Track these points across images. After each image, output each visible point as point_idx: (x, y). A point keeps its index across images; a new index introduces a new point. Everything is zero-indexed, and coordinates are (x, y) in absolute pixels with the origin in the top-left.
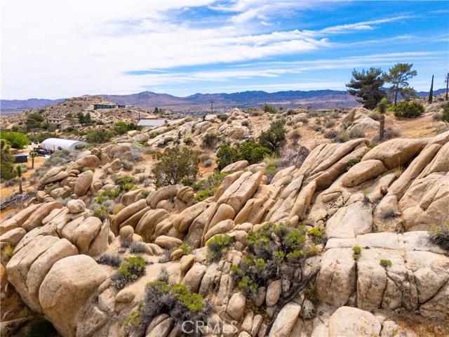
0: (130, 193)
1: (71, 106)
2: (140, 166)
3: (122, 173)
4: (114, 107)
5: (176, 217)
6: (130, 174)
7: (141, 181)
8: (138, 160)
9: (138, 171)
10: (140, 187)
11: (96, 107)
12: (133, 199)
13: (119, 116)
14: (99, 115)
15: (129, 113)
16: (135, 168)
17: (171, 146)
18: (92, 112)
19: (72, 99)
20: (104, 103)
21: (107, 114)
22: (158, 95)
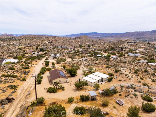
1: (121, 42)
11: (128, 43)
13: (133, 46)
14: (128, 45)
15: (136, 45)
18: (126, 44)
19: (122, 40)
20: (130, 41)
21: (130, 45)
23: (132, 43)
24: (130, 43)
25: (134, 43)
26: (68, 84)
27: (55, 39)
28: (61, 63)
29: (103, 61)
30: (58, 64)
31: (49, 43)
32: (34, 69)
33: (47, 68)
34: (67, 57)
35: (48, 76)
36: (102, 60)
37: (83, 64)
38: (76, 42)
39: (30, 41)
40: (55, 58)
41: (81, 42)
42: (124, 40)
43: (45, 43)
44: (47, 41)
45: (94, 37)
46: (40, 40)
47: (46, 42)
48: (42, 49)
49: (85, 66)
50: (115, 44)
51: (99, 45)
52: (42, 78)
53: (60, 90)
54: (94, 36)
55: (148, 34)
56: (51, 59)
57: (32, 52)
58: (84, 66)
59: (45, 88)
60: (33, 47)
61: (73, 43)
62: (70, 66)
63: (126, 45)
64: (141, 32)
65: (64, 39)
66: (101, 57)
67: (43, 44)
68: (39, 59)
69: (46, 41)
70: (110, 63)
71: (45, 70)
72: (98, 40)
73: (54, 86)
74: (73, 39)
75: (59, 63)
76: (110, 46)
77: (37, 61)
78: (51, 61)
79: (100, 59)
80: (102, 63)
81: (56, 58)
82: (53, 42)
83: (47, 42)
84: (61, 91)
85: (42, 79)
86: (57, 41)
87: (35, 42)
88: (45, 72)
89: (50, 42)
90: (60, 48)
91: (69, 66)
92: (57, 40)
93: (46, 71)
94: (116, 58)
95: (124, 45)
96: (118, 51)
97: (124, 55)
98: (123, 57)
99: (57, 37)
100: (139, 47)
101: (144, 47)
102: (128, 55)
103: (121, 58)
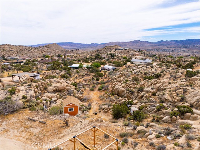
0: (128, 82)
1: (107, 49)
2: (130, 78)
3: (126, 79)
4: (122, 49)
5: (134, 86)
6: (128, 79)
7: (130, 81)
8: (130, 76)
9: (129, 79)
10: (129, 82)
11: (116, 49)
12: (128, 83)
13: (124, 53)
14: (117, 53)
15: (128, 52)
16: (129, 78)
17: (137, 74)
18: (114, 51)
19: (107, 46)
21: (120, 53)
22: (142, 41)
24: (120, 49)
25: (124, 50)
29: (86, 78)
36: (83, 76)
38: (41, 52)
42: (111, 46)
50: (99, 52)
51: (75, 55)
54: (69, 47)
55: (130, 45)
63: (114, 53)
64: (123, 42)
66: (78, 69)
70: (107, 82)
72: (74, 50)
74: (36, 48)
76: (93, 55)
79: (78, 72)
80: (84, 83)
94: (113, 69)
95: (111, 52)
96: (108, 60)
97: (125, 64)
98: (124, 67)
99: (6, 44)
100: (132, 55)
101: (138, 54)
102: (132, 63)
103: (121, 69)
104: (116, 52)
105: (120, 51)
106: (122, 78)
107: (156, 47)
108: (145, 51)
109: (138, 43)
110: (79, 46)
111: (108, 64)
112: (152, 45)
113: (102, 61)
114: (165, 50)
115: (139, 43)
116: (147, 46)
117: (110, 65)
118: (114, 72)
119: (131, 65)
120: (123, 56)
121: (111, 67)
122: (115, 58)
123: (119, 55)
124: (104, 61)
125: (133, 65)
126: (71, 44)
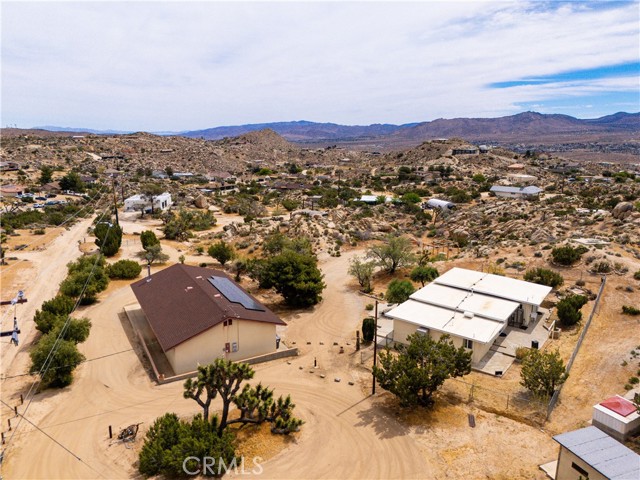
1: (429, 150)
4: (474, 152)
11: (455, 152)
13: (479, 164)
14: (457, 161)
15: (490, 161)
18: (450, 157)
19: (430, 141)
20: (464, 147)
21: (466, 161)
22: (545, 117)
23: (470, 152)
24: (465, 152)
25: (478, 153)
26: (295, 362)
27: (135, 146)
28: (191, 236)
30: (173, 243)
31: (104, 158)
32: (24, 274)
33: (111, 262)
34: (212, 208)
35: (124, 317)
37: (326, 233)
38: (233, 157)
39: (10, 152)
40: (148, 212)
41: (253, 158)
42: (440, 142)
43: (87, 160)
44: (98, 153)
45: (300, 142)
46: (63, 147)
47: (92, 154)
48: (75, 182)
49: (340, 243)
50: (403, 158)
51: (336, 167)
52: (78, 333)
53: (254, 438)
54: (302, 137)
56: (127, 220)
57: (20, 193)
58: (335, 245)
59: (117, 431)
60: (22, 173)
61: (219, 158)
62: (251, 247)
63: (450, 161)
64: (478, 120)
65: (177, 144)
66: (379, 207)
67: (75, 164)
68: (56, 222)
69: (92, 152)
71: (98, 277)
72: (323, 149)
73: (204, 397)
74: (218, 143)
75: (177, 235)
76: (386, 167)
77: (42, 233)
78: (131, 226)
81: (154, 213)
82: (127, 157)
83: (96, 157)
84: (264, 439)
85: (81, 339)
86: (143, 151)
87: (33, 156)
88: (103, 288)
89: (109, 155)
90: (163, 176)
91: (246, 251)
92: (144, 147)
93: (106, 283)
94: (449, 207)
95: (441, 160)
96: (433, 184)
97: (476, 196)
98: (474, 202)
99: (142, 134)
100: (501, 168)
101: (521, 166)
102: (493, 194)
103: (466, 206)
104: (454, 161)
105: (466, 156)
106: (465, 221)
107: (596, 137)
108: (546, 157)
109: (532, 124)
110: (334, 135)
111: (434, 195)
112: (584, 127)
113: (418, 187)
114: (629, 145)
115: (537, 122)
116: (565, 132)
117: (440, 198)
118: (452, 211)
119: (488, 199)
120: (476, 172)
121: (444, 203)
122: (452, 179)
123: (463, 169)
124: (424, 188)
125: (494, 198)
126: (309, 129)
